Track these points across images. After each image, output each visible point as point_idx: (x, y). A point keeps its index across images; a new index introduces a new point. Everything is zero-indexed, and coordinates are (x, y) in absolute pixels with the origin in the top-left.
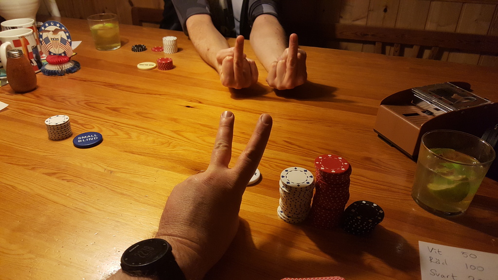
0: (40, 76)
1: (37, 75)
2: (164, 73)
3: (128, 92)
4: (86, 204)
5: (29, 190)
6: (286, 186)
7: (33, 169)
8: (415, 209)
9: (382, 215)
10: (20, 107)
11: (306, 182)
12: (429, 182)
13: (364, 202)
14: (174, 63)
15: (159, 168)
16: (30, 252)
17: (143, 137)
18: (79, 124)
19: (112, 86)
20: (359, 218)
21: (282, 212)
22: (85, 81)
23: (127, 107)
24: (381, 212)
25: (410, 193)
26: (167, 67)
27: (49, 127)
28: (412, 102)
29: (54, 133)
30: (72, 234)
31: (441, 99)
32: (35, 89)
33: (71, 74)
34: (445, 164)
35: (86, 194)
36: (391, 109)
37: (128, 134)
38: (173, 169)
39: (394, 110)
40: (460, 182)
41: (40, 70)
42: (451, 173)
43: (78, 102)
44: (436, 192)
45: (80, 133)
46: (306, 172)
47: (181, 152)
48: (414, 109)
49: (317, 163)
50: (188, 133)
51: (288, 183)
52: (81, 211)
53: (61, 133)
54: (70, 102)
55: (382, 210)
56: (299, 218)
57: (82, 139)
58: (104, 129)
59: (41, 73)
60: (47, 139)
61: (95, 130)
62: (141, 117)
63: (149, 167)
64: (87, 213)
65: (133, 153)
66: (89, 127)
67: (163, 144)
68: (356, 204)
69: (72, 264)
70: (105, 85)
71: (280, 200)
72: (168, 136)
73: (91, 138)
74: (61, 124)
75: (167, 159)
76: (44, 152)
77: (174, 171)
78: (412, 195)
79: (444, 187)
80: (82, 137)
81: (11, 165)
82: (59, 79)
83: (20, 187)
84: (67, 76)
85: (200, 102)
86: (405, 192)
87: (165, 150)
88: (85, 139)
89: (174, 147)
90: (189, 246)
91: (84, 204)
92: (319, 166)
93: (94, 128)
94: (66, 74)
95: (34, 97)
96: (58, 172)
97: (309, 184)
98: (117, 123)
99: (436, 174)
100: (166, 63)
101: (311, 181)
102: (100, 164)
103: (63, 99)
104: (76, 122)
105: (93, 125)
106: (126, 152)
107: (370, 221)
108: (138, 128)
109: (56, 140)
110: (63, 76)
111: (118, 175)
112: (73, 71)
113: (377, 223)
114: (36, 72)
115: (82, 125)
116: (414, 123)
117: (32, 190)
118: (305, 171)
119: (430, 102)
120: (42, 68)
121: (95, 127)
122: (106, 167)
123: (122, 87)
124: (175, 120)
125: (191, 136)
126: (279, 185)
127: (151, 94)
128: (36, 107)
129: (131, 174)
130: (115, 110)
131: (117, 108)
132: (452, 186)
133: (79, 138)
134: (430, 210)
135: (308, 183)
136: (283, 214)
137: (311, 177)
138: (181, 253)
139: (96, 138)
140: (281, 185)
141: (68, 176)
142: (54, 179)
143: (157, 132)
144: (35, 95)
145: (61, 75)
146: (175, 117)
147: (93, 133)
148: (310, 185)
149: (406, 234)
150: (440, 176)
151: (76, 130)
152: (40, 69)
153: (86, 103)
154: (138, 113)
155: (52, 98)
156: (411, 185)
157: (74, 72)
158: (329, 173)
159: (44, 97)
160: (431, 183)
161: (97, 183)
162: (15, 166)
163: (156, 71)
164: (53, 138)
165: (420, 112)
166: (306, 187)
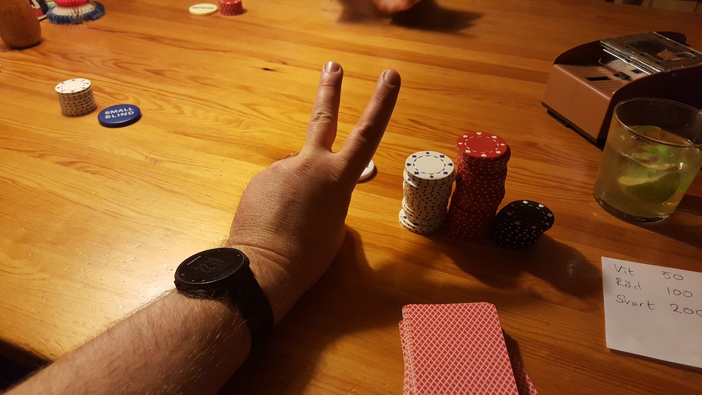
0: (45, 26)
1: (41, 23)
2: (229, 20)
3: (176, 48)
4: (122, 206)
5: (36, 186)
6: (413, 178)
7: (41, 156)
8: (598, 214)
9: (551, 220)
10: (17, 69)
11: (442, 172)
12: (620, 173)
13: (525, 202)
14: (244, 6)
15: (226, 156)
16: (43, 271)
17: (200, 113)
18: (106, 93)
19: (152, 38)
20: (518, 223)
21: (405, 217)
22: (112, 32)
23: (175, 69)
24: (550, 215)
25: (591, 192)
26: (233, 10)
27: (62, 96)
28: (599, 61)
29: (69, 106)
30: (101, 246)
31: (643, 55)
32: (38, 43)
33: (91, 23)
34: (645, 148)
35: (119, 191)
36: (568, 70)
37: (177, 107)
38: (246, 158)
39: (572, 72)
40: (667, 173)
41: (45, 16)
42: (654, 160)
43: (103, 62)
44: (631, 189)
45: (108, 106)
46: (442, 158)
47: (258, 134)
48: (602, 71)
49: (460, 144)
50: (267, 108)
51: (416, 173)
52: (114, 214)
53: (79, 105)
54: (91, 62)
55: (552, 213)
56: (430, 226)
57: (110, 114)
58: (142, 100)
59: (46, 21)
60: (61, 116)
61: (130, 102)
62: (196, 84)
63: (210, 155)
64: (122, 217)
65: (186, 135)
66: (121, 97)
67: (230, 122)
68: (513, 205)
69: (103, 287)
70: (142, 38)
71: (404, 200)
72: (238, 111)
73: (123, 113)
74: (79, 92)
75: (237, 144)
76: (57, 133)
77: (248, 161)
78: (594, 195)
79: (642, 180)
80: (112, 112)
81: (9, 151)
82: (74, 29)
83: (23, 182)
84: (85, 25)
85: (284, 63)
86: (585, 190)
87: (234, 132)
88: (115, 114)
89: (247, 127)
90: (274, 260)
91: (118, 205)
92: (463, 148)
93: (128, 98)
94: (84, 22)
95: (38, 55)
96: (77, 160)
97: (446, 175)
98: (161, 92)
99: (632, 162)
100: (232, 5)
101: (450, 170)
102: (138, 150)
103: (81, 57)
104: (101, 90)
105: (127, 95)
106: (176, 133)
107: (534, 227)
108: (192, 100)
109: (73, 116)
110: (80, 25)
111: (167, 165)
112: (95, 17)
113: (544, 231)
114: (40, 18)
115: (110, 94)
116: (602, 90)
117: (40, 185)
118: (441, 156)
119: (627, 60)
120: (48, 13)
121: (131, 98)
122: (147, 154)
123: (167, 41)
124: (247, 89)
125: (272, 112)
126: (402, 178)
127: (212, 50)
128: (40, 69)
129: (185, 164)
130: (157, 73)
131: (160, 70)
132: (655, 179)
133: (107, 113)
134: (620, 215)
135: (446, 173)
136: (407, 220)
137: (451, 165)
138: (262, 268)
139: (131, 112)
140: (406, 177)
141: (92, 165)
142: (72, 171)
143: (222, 106)
144: (39, 52)
145: (77, 24)
146: (247, 84)
147: (127, 106)
148: (449, 176)
149: (583, 247)
150: (638, 165)
151: (101, 100)
152: (45, 14)
153: (115, 64)
154: (193, 78)
155: (64, 56)
156: (593, 181)
157: (96, 19)
158: (478, 158)
159: (52, 55)
160: (625, 175)
161: (135, 175)
162: (16, 152)
163: (218, 17)
164: (68, 112)
165: (611, 75)
166: (443, 179)
